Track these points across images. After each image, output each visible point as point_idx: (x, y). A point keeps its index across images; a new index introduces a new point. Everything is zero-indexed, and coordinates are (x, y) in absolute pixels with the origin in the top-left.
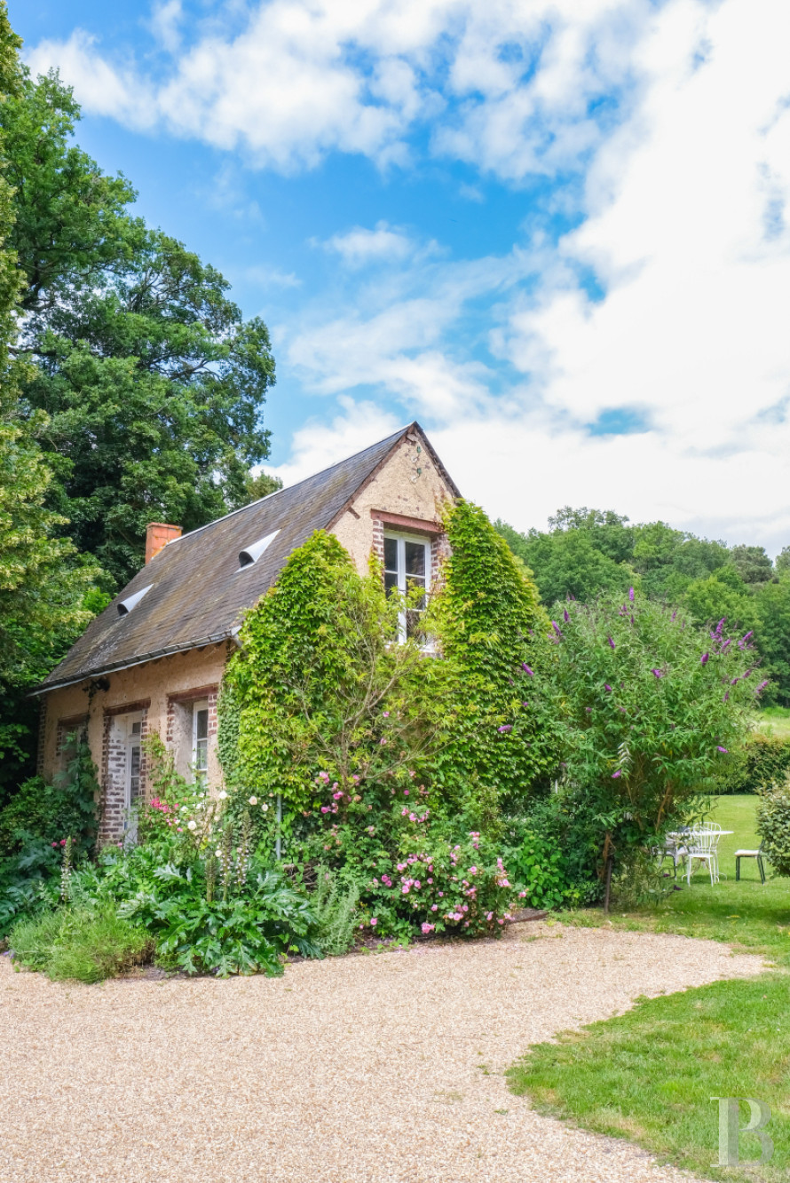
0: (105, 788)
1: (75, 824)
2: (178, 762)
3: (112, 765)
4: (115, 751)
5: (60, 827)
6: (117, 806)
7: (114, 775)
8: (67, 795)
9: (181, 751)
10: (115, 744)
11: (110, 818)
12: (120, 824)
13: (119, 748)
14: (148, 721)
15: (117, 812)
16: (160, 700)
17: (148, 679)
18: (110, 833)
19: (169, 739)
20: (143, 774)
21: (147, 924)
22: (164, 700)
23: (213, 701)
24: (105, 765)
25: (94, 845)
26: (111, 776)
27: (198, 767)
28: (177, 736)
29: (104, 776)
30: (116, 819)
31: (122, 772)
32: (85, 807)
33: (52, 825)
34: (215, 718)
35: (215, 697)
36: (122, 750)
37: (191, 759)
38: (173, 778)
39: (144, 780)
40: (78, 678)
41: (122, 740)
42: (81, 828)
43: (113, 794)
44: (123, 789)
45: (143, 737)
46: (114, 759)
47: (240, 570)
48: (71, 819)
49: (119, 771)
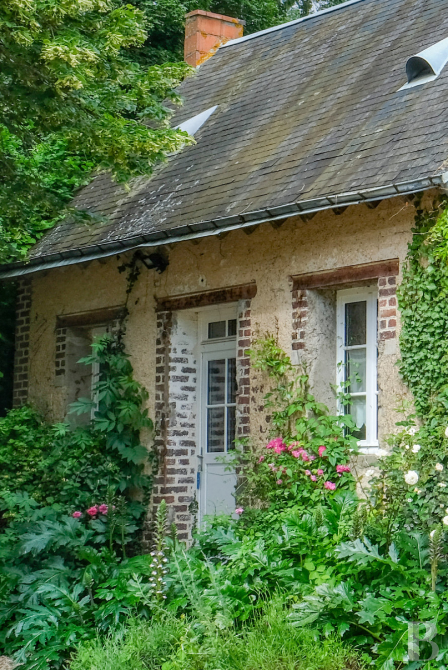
0: (164, 425)
1: (113, 481)
2: (316, 382)
3: (174, 388)
4: (179, 366)
5: (84, 487)
6: (184, 453)
7: (179, 403)
8: (94, 435)
9: (319, 365)
10: (179, 355)
11: (173, 471)
12: (189, 481)
13: (186, 361)
14: (253, 319)
15: (185, 462)
16: (277, 286)
17: (250, 251)
18: (173, 494)
19: (297, 346)
20: (245, 401)
21: (342, 634)
22: (287, 286)
23: (388, 286)
24: (163, 388)
25: (144, 514)
26: (174, 405)
27: (348, 390)
28: (313, 342)
29: (160, 406)
30: (184, 472)
31: (190, 398)
32: (127, 454)
33: (70, 484)
34: (393, 313)
35: (392, 281)
36: (190, 365)
37: (334, 378)
38: (308, 406)
39: (247, 410)
40: (110, 249)
41: (189, 348)
42: (123, 487)
43: (177, 433)
44: (192, 426)
45: (242, 343)
46: (177, 379)
47: (407, 86)
48: (104, 474)
49: (185, 397)
